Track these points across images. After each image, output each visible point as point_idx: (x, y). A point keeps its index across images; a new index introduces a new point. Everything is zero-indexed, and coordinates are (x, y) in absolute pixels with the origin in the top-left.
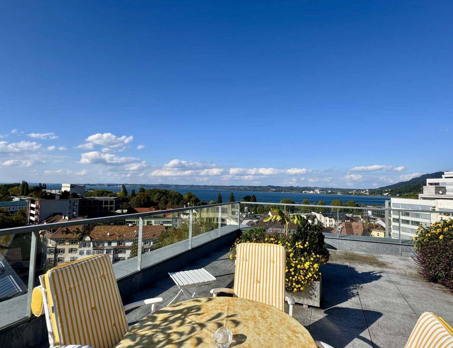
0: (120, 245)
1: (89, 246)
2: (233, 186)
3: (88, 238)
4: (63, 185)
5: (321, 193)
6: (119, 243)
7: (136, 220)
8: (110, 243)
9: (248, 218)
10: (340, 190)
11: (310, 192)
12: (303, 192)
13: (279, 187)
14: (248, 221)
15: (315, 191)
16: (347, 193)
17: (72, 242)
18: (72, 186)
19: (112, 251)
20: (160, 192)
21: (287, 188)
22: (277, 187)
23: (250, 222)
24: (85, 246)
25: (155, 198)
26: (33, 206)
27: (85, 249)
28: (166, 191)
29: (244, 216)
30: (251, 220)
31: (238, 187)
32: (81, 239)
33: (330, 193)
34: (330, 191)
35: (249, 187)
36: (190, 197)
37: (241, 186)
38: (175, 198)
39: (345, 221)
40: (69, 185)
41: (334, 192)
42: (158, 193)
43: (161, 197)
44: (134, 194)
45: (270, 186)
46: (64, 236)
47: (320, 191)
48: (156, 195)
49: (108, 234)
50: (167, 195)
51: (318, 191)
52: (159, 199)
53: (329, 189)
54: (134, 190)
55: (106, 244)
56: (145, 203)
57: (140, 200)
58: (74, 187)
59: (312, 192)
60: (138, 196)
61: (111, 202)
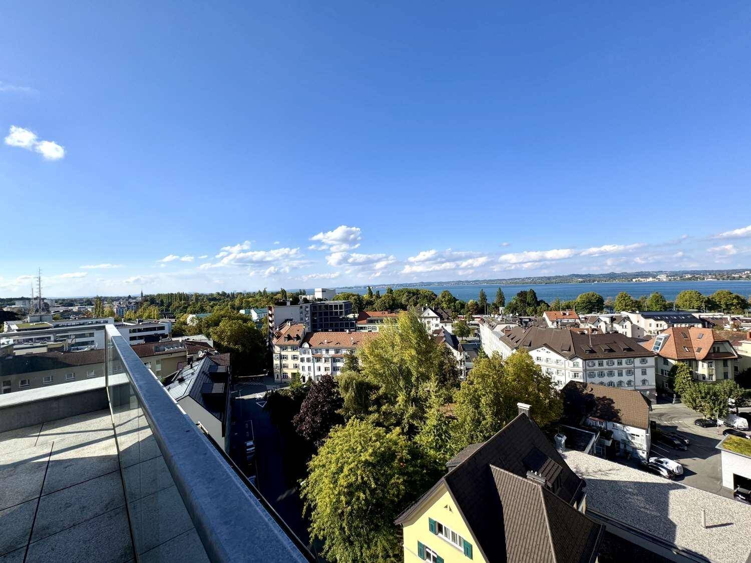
0: (337, 353)
1: (309, 353)
2: (516, 279)
3: (306, 345)
4: (316, 290)
5: (670, 280)
6: (337, 351)
7: (367, 326)
8: (327, 351)
9: (504, 322)
10: (711, 273)
11: (648, 280)
12: (634, 280)
13: (589, 276)
14: (504, 326)
15: (658, 277)
16: (728, 277)
17: (294, 348)
18: (324, 291)
19: (330, 359)
20: (409, 292)
21: (604, 276)
22: (586, 275)
23: (506, 327)
24: (305, 353)
25: (403, 300)
26: (270, 312)
27: (305, 356)
28: (418, 291)
29: (499, 320)
30: (508, 325)
31: (523, 279)
32: (301, 346)
33: (690, 279)
34: (690, 276)
35: (539, 278)
36: (444, 297)
37: (527, 278)
38: (424, 298)
39: (673, 326)
40: (321, 290)
41: (697, 278)
42: (406, 294)
43: (410, 298)
44: (378, 297)
45: (574, 275)
46: (287, 342)
47: (667, 276)
48: (405, 296)
49: (326, 341)
50: (418, 295)
51: (663, 278)
52: (408, 300)
53: (687, 273)
54: (378, 292)
55: (324, 352)
56: (389, 305)
57: (385, 303)
58: (325, 291)
59: (651, 279)
60: (383, 298)
61: (341, 306)
